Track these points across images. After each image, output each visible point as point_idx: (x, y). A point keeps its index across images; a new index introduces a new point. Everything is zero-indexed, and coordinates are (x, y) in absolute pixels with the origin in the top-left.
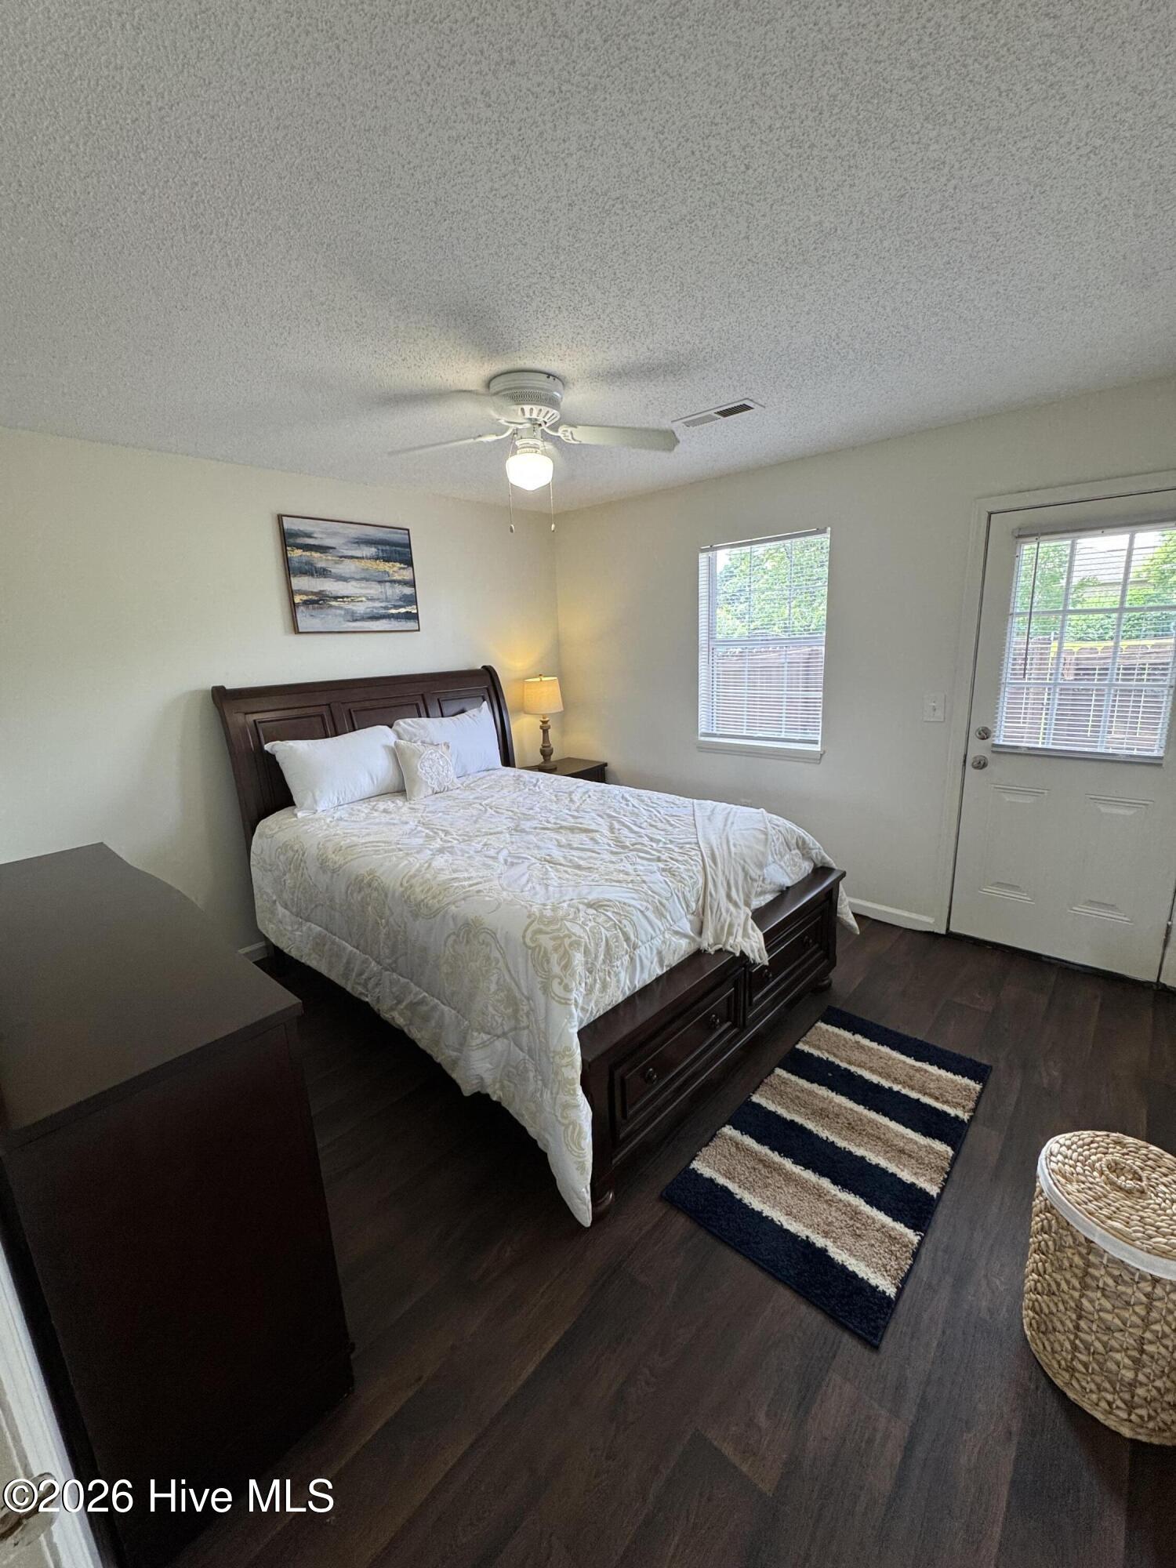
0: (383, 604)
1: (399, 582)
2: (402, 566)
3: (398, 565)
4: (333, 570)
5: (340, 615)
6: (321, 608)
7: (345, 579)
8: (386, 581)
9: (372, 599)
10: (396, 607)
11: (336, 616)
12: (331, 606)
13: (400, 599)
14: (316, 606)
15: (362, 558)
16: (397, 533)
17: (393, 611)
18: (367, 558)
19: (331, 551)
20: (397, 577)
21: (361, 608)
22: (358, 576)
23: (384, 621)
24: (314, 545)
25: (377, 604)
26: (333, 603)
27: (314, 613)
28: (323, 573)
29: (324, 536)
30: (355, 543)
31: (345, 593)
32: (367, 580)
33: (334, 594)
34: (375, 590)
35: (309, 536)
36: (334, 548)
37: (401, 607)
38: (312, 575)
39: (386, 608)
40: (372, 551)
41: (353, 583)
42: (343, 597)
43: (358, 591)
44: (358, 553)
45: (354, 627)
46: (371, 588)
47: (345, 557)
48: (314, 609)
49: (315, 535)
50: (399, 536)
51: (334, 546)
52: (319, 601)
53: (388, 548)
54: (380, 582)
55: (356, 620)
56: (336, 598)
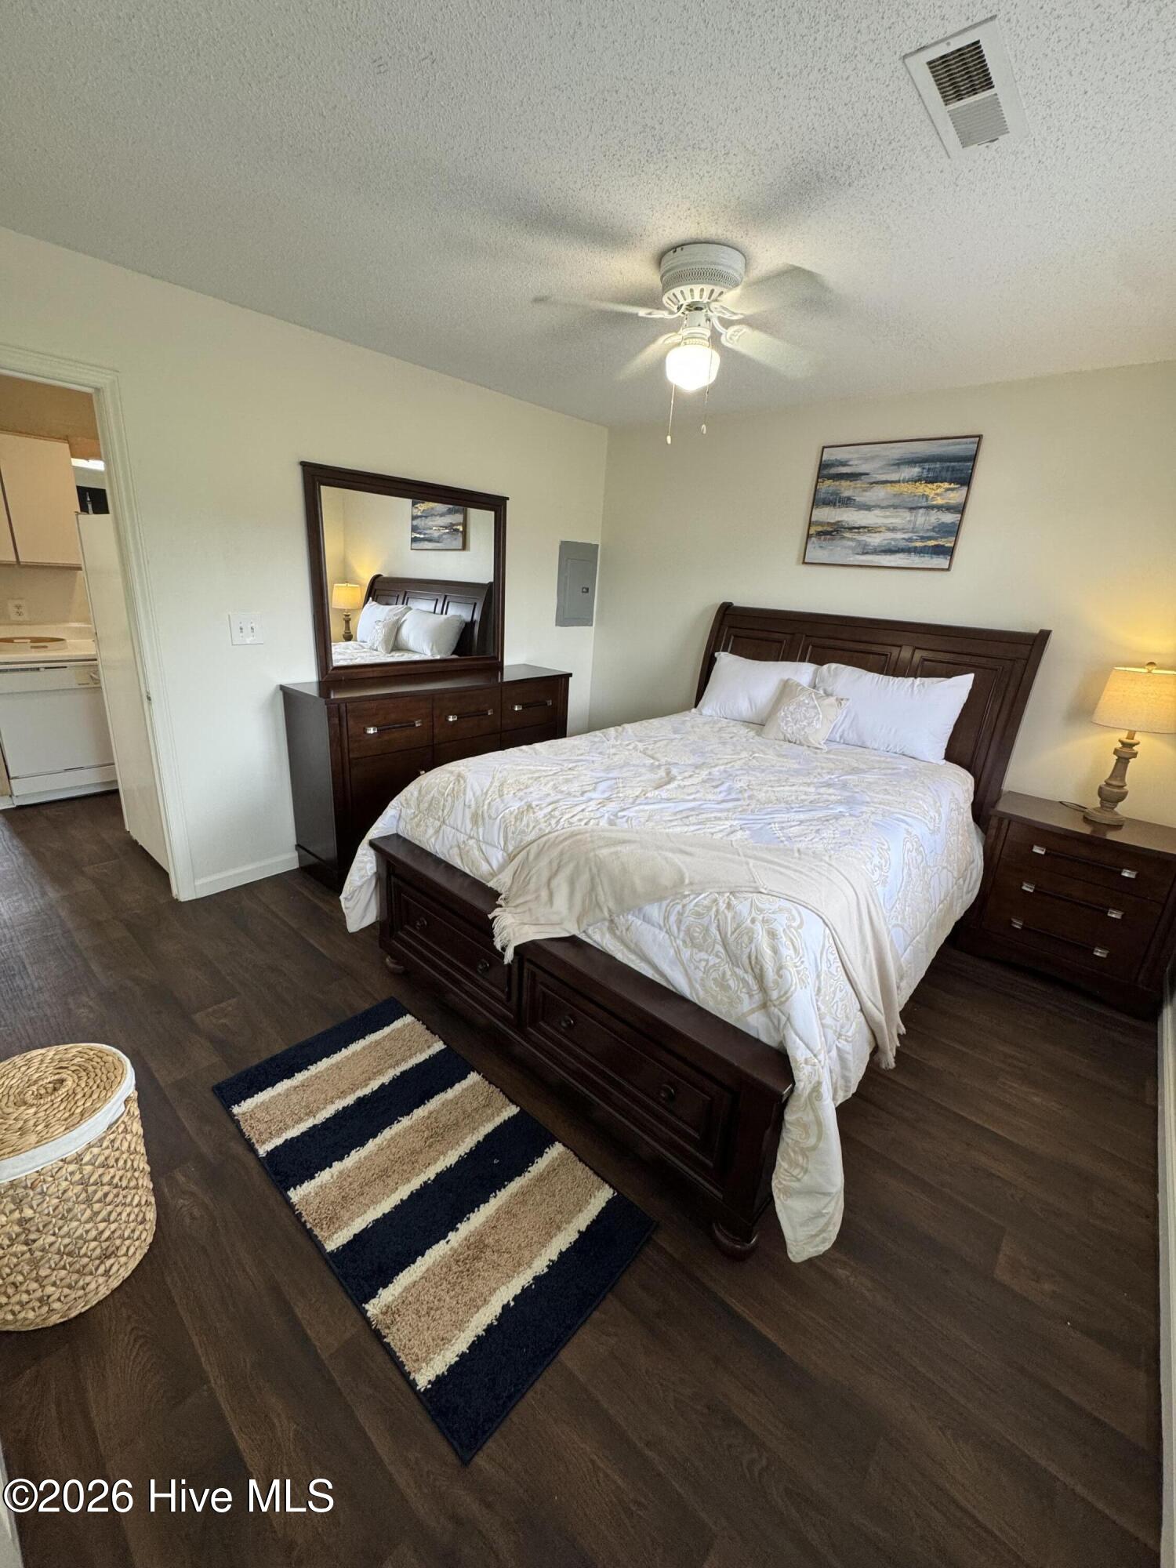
0: (906, 536)
1: (939, 508)
2: (952, 486)
3: (946, 485)
4: (857, 499)
5: (850, 547)
6: (833, 540)
7: (867, 508)
8: (921, 508)
9: (893, 530)
10: (923, 538)
11: (845, 548)
12: (844, 538)
13: (933, 530)
14: (828, 537)
15: (899, 482)
16: (959, 444)
17: (919, 544)
18: (904, 481)
19: (863, 477)
20: (939, 501)
21: (875, 540)
22: (885, 504)
23: (901, 555)
24: (847, 474)
25: (899, 535)
26: (847, 535)
27: (824, 544)
28: (847, 502)
29: (860, 462)
30: (894, 465)
31: (863, 523)
32: (895, 507)
33: (852, 524)
34: (901, 519)
35: (844, 464)
36: (867, 474)
37: (930, 538)
38: (835, 505)
39: (910, 540)
40: (916, 471)
41: (877, 512)
42: (859, 528)
43: (880, 521)
44: (894, 477)
45: (863, 561)
46: (897, 517)
47: (877, 483)
48: (825, 540)
49: (850, 463)
50: (964, 446)
51: (867, 472)
52: (833, 532)
53: (938, 465)
54: (912, 509)
55: (867, 553)
56: (851, 529)
